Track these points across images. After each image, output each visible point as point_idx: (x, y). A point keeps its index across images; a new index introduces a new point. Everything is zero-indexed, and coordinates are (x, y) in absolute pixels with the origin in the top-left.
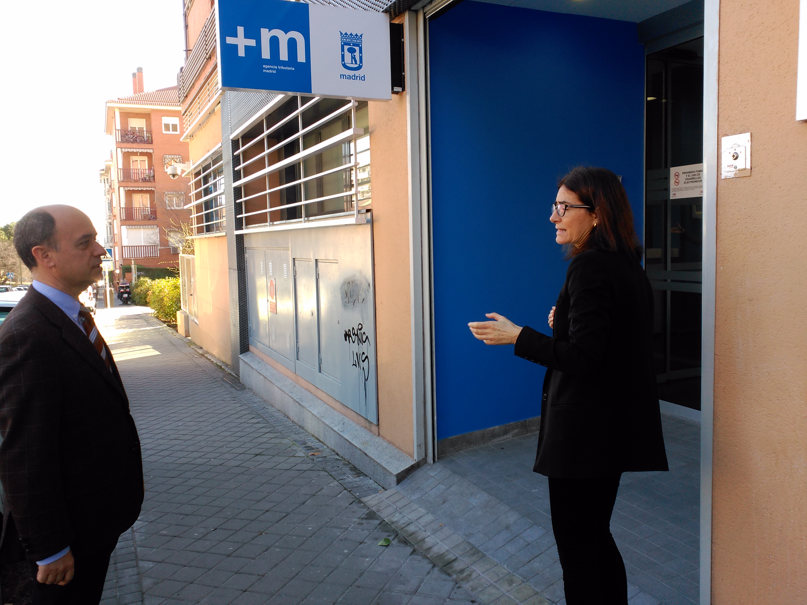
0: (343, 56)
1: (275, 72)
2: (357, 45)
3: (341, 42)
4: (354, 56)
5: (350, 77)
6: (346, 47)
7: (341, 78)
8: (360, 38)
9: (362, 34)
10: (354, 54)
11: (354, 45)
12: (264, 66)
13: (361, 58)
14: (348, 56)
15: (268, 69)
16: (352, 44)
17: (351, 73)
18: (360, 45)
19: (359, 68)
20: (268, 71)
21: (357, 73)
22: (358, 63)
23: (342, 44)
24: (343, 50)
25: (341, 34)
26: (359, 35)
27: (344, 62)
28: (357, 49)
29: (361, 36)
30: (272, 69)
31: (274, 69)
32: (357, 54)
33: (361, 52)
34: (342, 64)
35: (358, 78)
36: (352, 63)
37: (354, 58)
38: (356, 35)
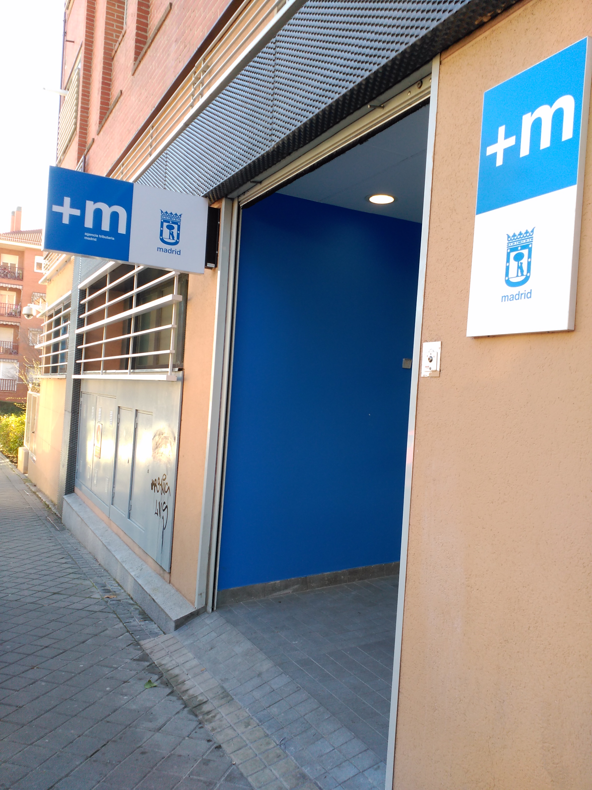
0: (162, 232)
1: (95, 240)
2: (176, 223)
3: (161, 219)
4: (172, 232)
5: (166, 251)
6: (165, 224)
7: (158, 250)
8: (180, 217)
9: (182, 214)
10: (173, 231)
11: (173, 223)
12: (86, 234)
13: (178, 235)
14: (166, 232)
15: (90, 237)
16: (171, 222)
17: (168, 247)
18: (179, 224)
19: (176, 243)
20: (89, 239)
21: (173, 247)
22: (176, 238)
23: (161, 222)
24: (162, 226)
25: (162, 212)
26: (178, 215)
27: (162, 237)
28: (176, 226)
29: (180, 216)
30: (93, 237)
31: (95, 238)
32: (175, 231)
33: (179, 229)
34: (160, 238)
35: (174, 252)
36: (170, 239)
37: (171, 234)
38: (176, 215)
